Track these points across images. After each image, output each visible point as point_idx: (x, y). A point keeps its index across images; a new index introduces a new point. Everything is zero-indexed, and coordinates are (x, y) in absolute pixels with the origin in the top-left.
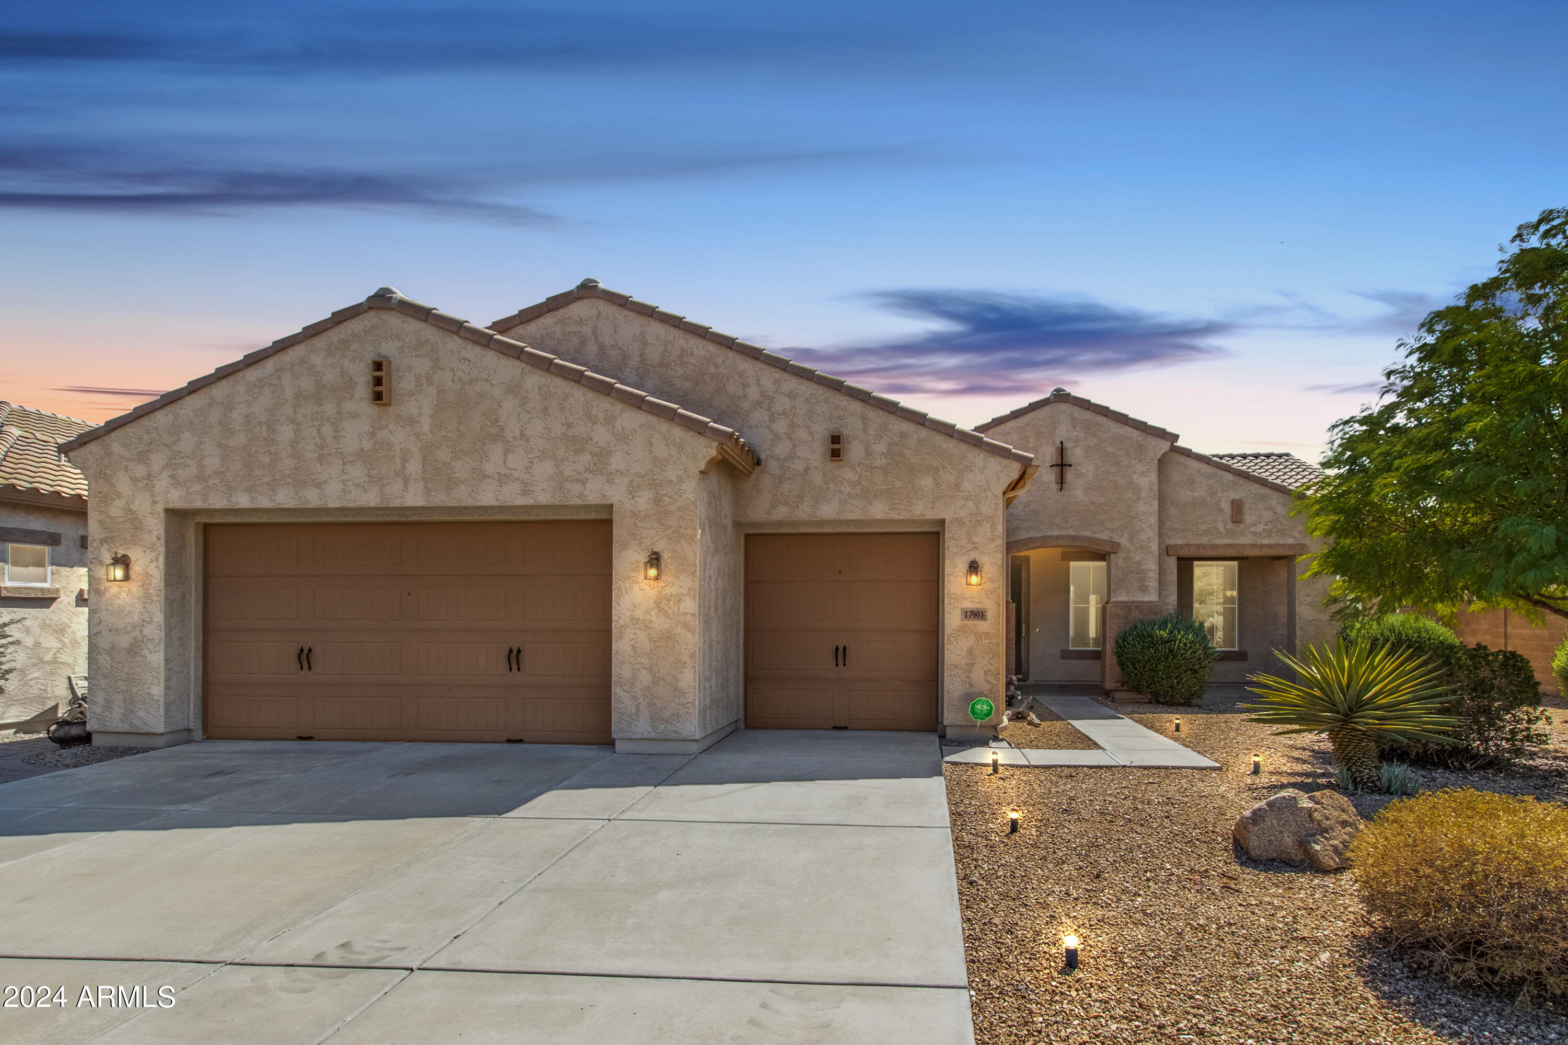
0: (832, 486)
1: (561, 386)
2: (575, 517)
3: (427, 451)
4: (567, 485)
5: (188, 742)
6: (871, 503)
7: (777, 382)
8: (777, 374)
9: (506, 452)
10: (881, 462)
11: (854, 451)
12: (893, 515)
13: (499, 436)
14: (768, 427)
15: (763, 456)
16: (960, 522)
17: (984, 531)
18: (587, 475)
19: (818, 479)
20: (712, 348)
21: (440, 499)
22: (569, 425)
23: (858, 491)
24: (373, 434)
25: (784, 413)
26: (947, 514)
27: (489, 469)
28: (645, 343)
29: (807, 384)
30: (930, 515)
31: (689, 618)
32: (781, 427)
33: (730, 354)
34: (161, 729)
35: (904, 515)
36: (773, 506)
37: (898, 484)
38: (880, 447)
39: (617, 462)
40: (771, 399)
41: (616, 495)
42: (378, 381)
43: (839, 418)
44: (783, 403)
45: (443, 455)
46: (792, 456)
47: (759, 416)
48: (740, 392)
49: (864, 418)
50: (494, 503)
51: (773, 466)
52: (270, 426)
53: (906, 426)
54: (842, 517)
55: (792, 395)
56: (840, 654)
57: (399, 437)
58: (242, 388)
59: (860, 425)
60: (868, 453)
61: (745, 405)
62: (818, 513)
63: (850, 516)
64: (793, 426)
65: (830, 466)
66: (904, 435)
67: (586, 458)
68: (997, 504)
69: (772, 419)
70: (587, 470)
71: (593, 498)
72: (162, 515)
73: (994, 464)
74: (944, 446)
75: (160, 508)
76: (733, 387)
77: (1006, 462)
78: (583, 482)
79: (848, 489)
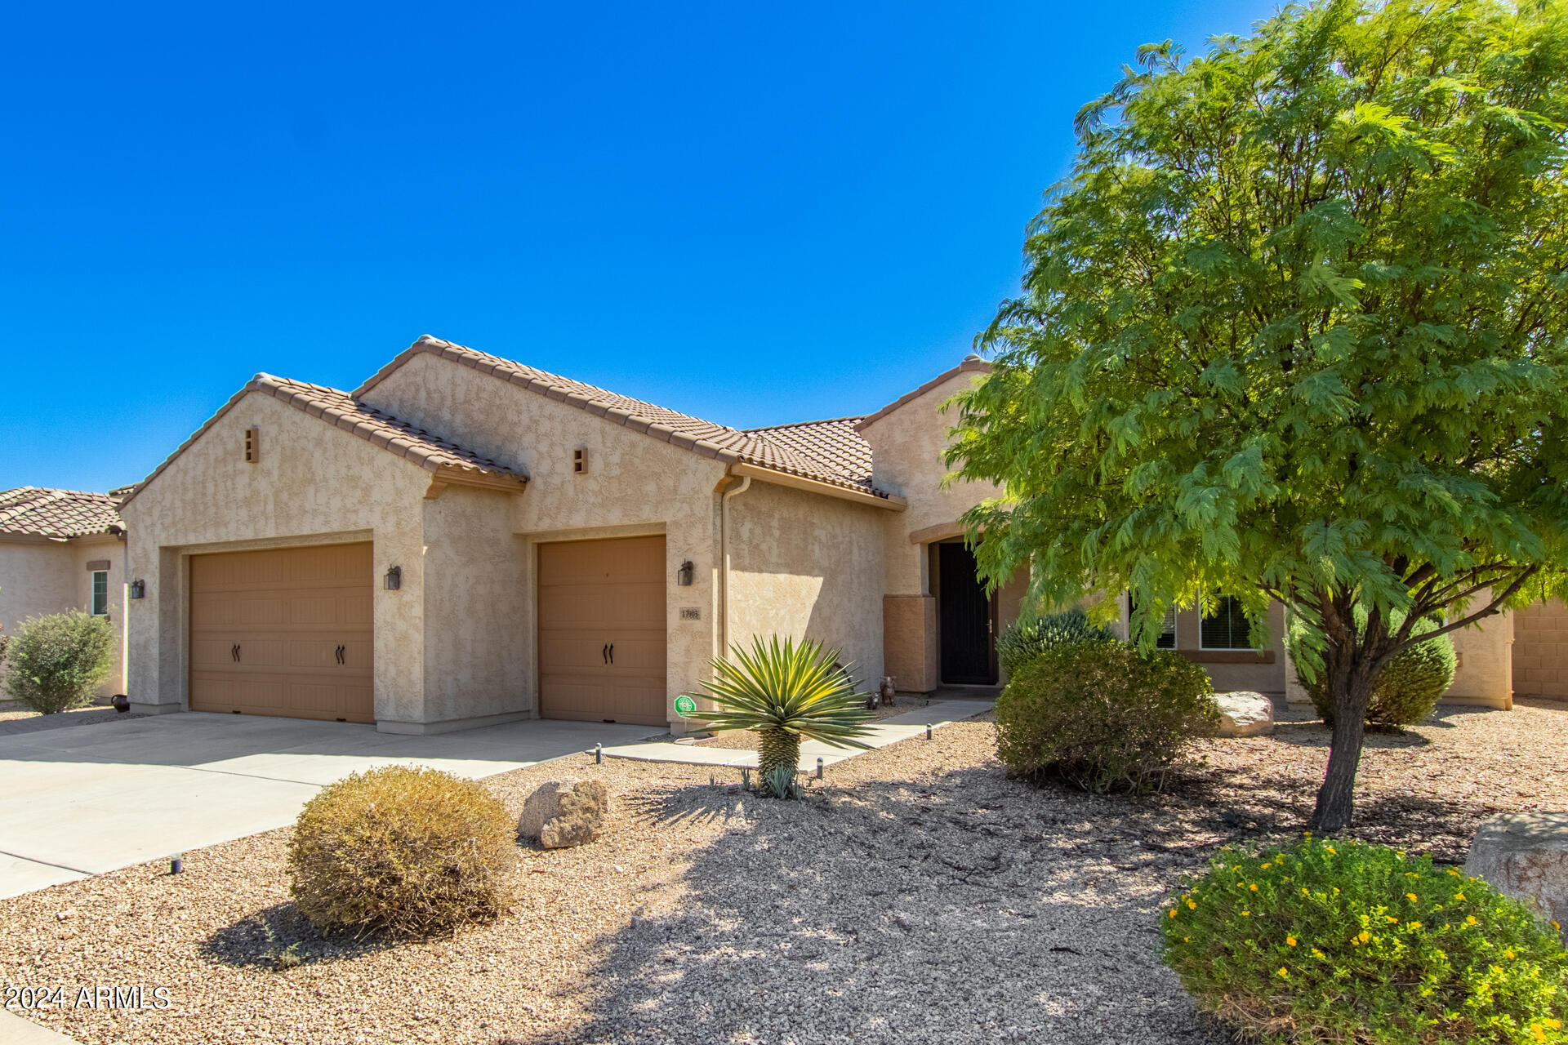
0: (581, 496)
1: (345, 436)
2: (353, 541)
3: (276, 494)
4: (348, 515)
5: (179, 711)
6: (609, 511)
7: (541, 406)
8: (541, 400)
9: (317, 491)
10: (616, 471)
11: (596, 464)
12: (626, 522)
13: (311, 481)
14: (535, 448)
15: (532, 474)
16: (677, 524)
17: (697, 531)
18: (359, 506)
19: (571, 492)
20: (498, 382)
21: (284, 532)
22: (349, 467)
23: (600, 500)
24: (250, 485)
25: (546, 435)
26: (668, 519)
27: (308, 506)
28: (454, 385)
29: (561, 406)
30: (654, 520)
31: (418, 621)
32: (544, 447)
33: (509, 386)
34: (157, 703)
35: (634, 521)
36: (540, 519)
37: (630, 491)
38: (615, 459)
39: (376, 495)
40: (537, 422)
41: (375, 521)
42: (249, 446)
43: (586, 434)
44: (546, 425)
45: (284, 496)
46: (552, 473)
47: (529, 439)
48: (516, 419)
49: (603, 432)
50: (310, 533)
51: (538, 482)
52: (203, 483)
53: (635, 437)
54: (588, 526)
55: (551, 418)
56: (608, 652)
57: (263, 485)
58: (191, 458)
59: (600, 439)
60: (607, 465)
61: (519, 430)
62: (571, 522)
63: (593, 524)
64: (552, 445)
65: (579, 478)
66: (633, 445)
67: (358, 493)
68: (707, 505)
69: (538, 441)
70: (360, 502)
71: (363, 526)
72: (158, 551)
73: (705, 465)
74: (664, 452)
75: (157, 545)
76: (511, 416)
77: (714, 463)
78: (356, 512)
79: (592, 500)
